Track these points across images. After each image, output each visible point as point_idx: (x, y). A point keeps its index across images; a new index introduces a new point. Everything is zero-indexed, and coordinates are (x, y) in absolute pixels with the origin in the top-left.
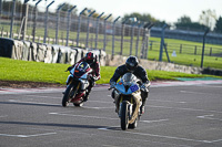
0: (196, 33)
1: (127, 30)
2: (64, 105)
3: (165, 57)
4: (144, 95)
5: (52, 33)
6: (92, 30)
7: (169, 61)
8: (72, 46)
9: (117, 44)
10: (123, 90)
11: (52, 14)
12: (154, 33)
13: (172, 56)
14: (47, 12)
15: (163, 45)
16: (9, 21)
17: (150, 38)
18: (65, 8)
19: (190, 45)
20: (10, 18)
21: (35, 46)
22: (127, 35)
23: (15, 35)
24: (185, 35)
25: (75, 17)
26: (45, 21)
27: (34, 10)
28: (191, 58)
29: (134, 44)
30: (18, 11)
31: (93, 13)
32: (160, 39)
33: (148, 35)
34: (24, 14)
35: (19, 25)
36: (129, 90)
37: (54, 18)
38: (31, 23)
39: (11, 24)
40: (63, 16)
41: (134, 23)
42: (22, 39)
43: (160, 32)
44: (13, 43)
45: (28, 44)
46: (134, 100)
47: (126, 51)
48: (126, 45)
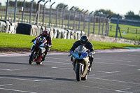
0: (137, 21)
1: (97, 19)
2: (30, 63)
3: (119, 35)
4: (91, 59)
5: (53, 21)
6: (77, 19)
7: (121, 37)
8: (65, 29)
9: (91, 27)
10: (78, 56)
11: (54, 10)
12: (113, 21)
13: (123, 35)
14: (51, 9)
15: (118, 28)
16: (29, 14)
17: (110, 24)
18: (62, 6)
19: (133, 28)
20: (30, 12)
21: (44, 28)
22: (97, 22)
23: (32, 22)
24: (131, 22)
25: (67, 11)
26: (50, 14)
27: (43, 7)
28: (134, 36)
29: (101, 27)
30: (34, 8)
31: (77, 9)
32: (116, 25)
33: (109, 22)
34: (37, 10)
35: (34, 16)
36: (81, 56)
37: (55, 12)
38: (42, 15)
39: (30, 15)
40: (60, 11)
41: (101, 15)
42: (36, 24)
43: (116, 21)
44: (31, 26)
45: (40, 27)
46: (84, 63)
47: (96, 31)
48: (97, 28)
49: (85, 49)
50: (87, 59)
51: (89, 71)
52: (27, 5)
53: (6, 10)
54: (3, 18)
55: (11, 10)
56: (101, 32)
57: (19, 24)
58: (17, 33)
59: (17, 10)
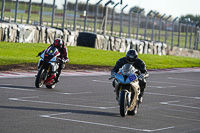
4: (142, 85)
5: (125, 29)
6: (156, 28)
8: (141, 40)
9: (176, 38)
10: (122, 80)
11: (126, 15)
14: (122, 14)
16: (93, 20)
18: (136, 11)
20: (94, 18)
21: (113, 39)
22: (183, 31)
23: (98, 30)
25: (143, 17)
26: (121, 20)
27: (112, 11)
31: (157, 15)
33: (199, 32)
34: (105, 15)
35: (100, 23)
37: (127, 18)
38: (110, 21)
39: (95, 22)
40: (134, 16)
41: (188, 23)
42: (103, 33)
44: (95, 37)
45: (108, 38)
46: (132, 89)
47: (182, 44)
48: (182, 39)
49: (134, 70)
50: (136, 85)
51: (139, 102)
52: (91, 9)
53: (63, 15)
54: (60, 25)
55: (70, 14)
56: (188, 45)
57: (80, 33)
58: (78, 44)
59: (78, 15)
